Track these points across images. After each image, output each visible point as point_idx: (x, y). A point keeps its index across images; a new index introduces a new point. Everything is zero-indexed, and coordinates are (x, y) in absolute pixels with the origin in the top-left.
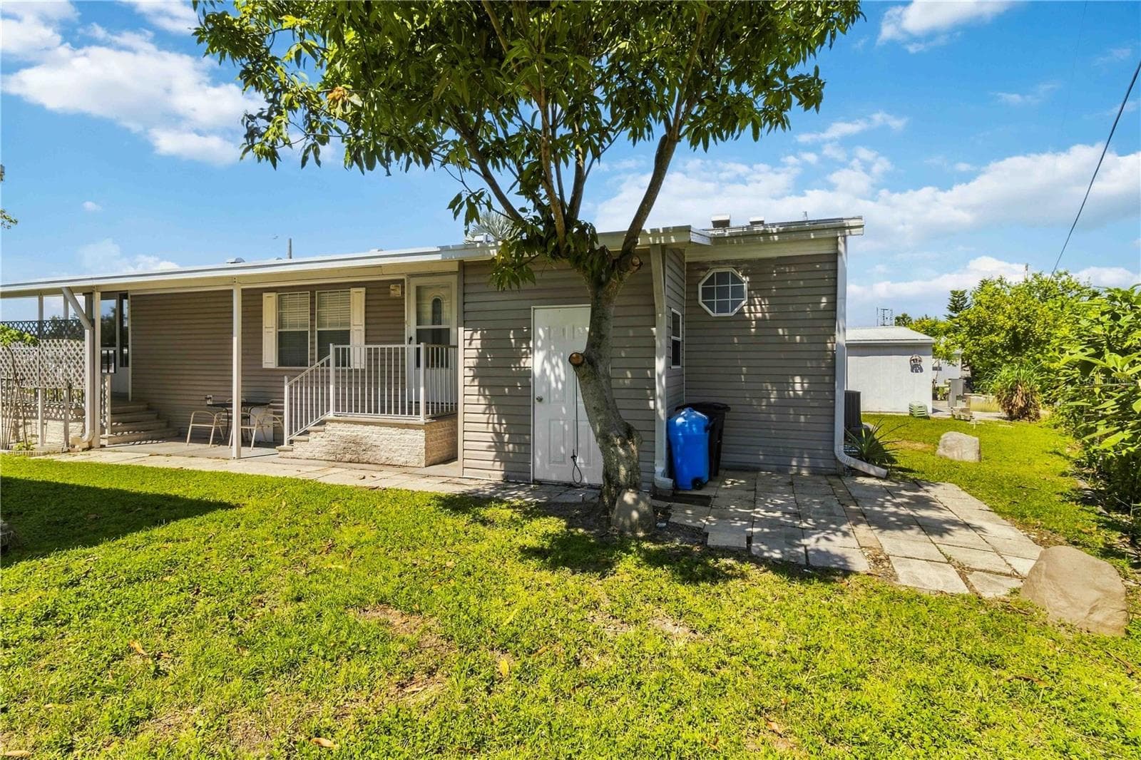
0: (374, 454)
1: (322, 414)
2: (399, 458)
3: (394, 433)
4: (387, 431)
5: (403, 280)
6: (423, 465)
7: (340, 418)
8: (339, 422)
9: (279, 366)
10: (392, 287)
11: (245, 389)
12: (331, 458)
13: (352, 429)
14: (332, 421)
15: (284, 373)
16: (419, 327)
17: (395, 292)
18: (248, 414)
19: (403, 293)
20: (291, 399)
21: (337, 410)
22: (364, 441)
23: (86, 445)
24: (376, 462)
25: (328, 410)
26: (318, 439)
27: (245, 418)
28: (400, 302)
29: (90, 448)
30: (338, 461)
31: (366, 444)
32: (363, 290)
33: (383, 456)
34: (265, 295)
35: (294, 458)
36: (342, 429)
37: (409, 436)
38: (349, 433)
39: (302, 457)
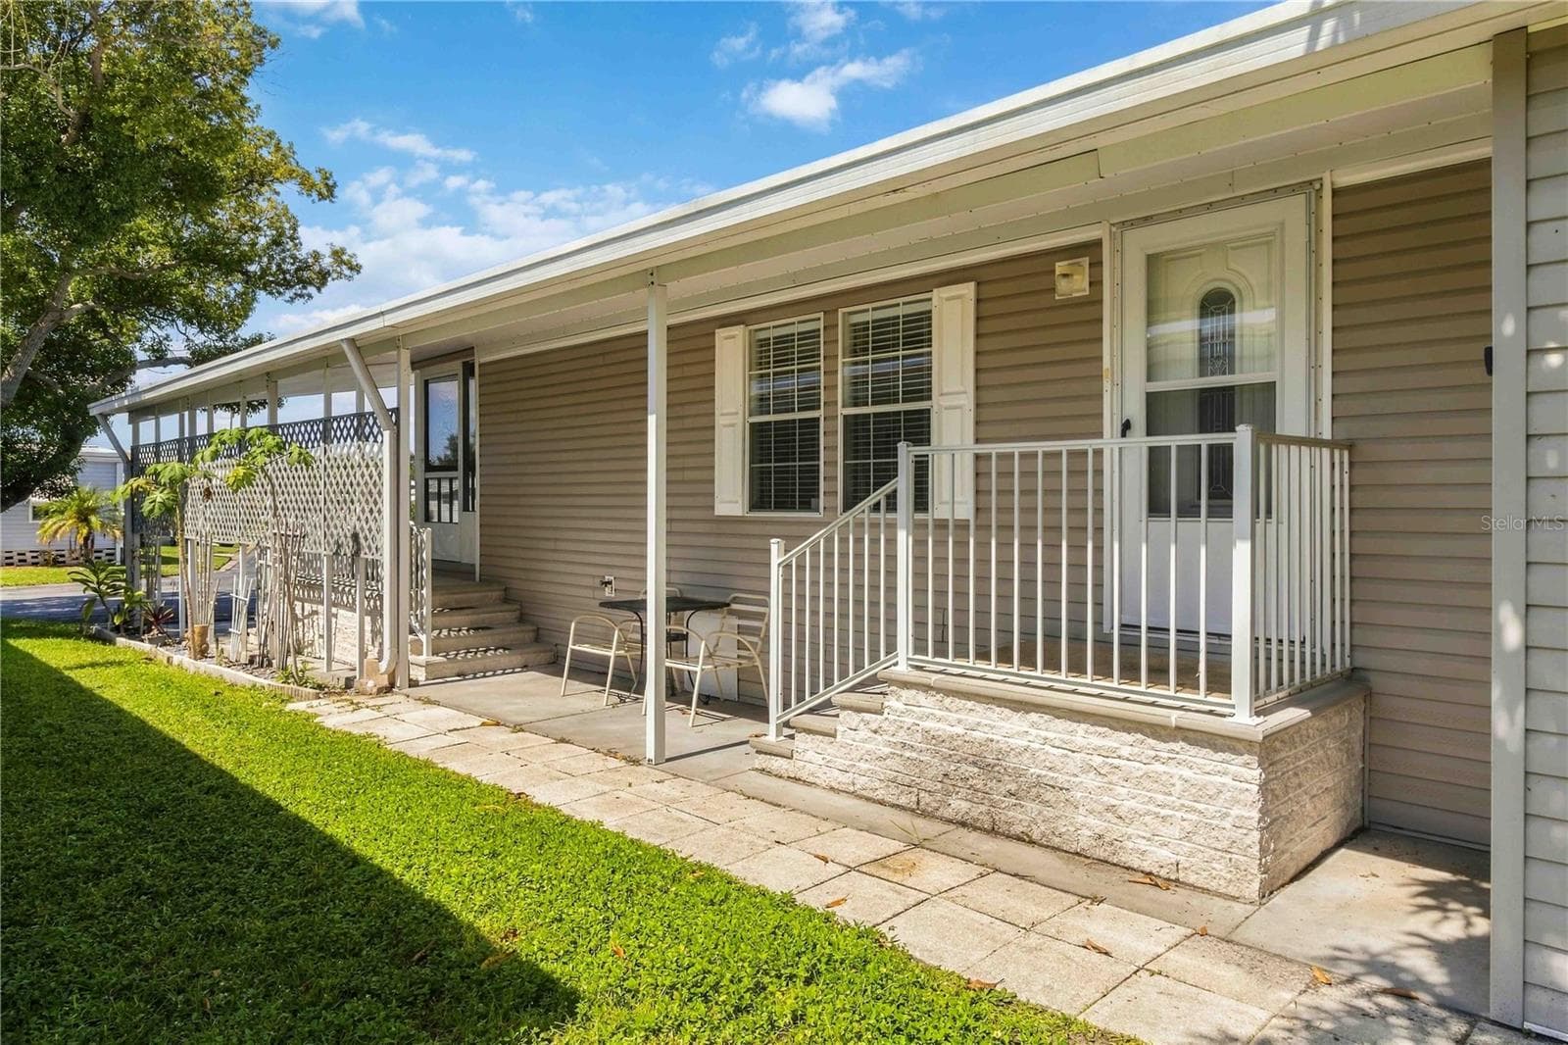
0: (1049, 812)
1: (874, 657)
2: (1143, 845)
3: (1125, 751)
4: (1096, 741)
5: (1097, 244)
6: (1253, 889)
7: (933, 679)
8: (927, 688)
10: (1060, 267)
11: (677, 565)
12: (903, 801)
13: (972, 719)
14: (906, 685)
15: (769, 529)
16: (1157, 386)
17: (1073, 284)
18: (685, 631)
19: (1096, 283)
20: (787, 595)
21: (920, 647)
22: (1012, 762)
23: (385, 682)
24: (1056, 841)
25: (891, 648)
26: (864, 733)
27: (676, 640)
28: (1087, 312)
29: (389, 688)
30: (925, 814)
31: (1018, 774)
32: (968, 290)
33: (1083, 827)
34: (721, 334)
35: (797, 780)
36: (939, 713)
37: (1187, 773)
38: (960, 730)
39: (818, 782)
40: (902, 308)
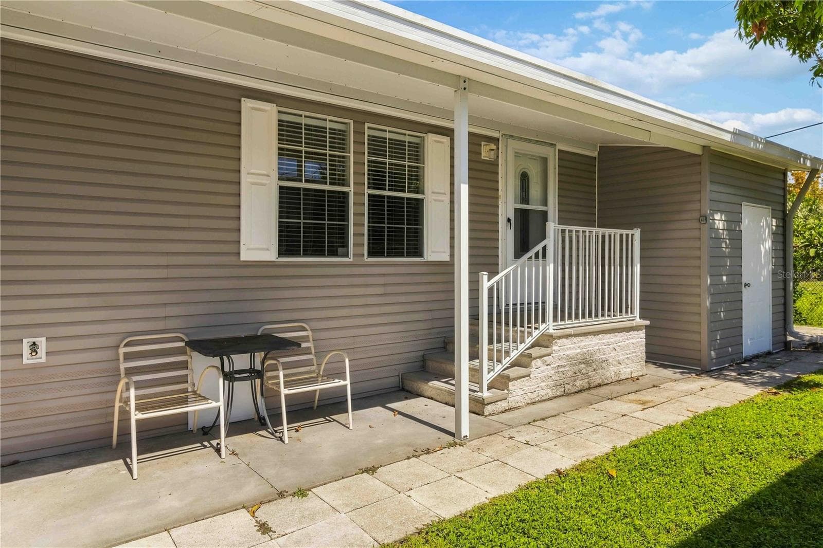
0: (604, 371)
2: (625, 369)
7: (572, 331)
8: (568, 336)
9: (280, 254)
19: (497, 157)
22: (594, 357)
24: (606, 381)
26: (543, 368)
28: (492, 169)
30: (567, 395)
31: (596, 361)
33: (612, 371)
34: (247, 103)
35: (510, 409)
36: (572, 346)
37: (632, 341)
38: (579, 351)
39: (520, 404)
40: (407, 137)
